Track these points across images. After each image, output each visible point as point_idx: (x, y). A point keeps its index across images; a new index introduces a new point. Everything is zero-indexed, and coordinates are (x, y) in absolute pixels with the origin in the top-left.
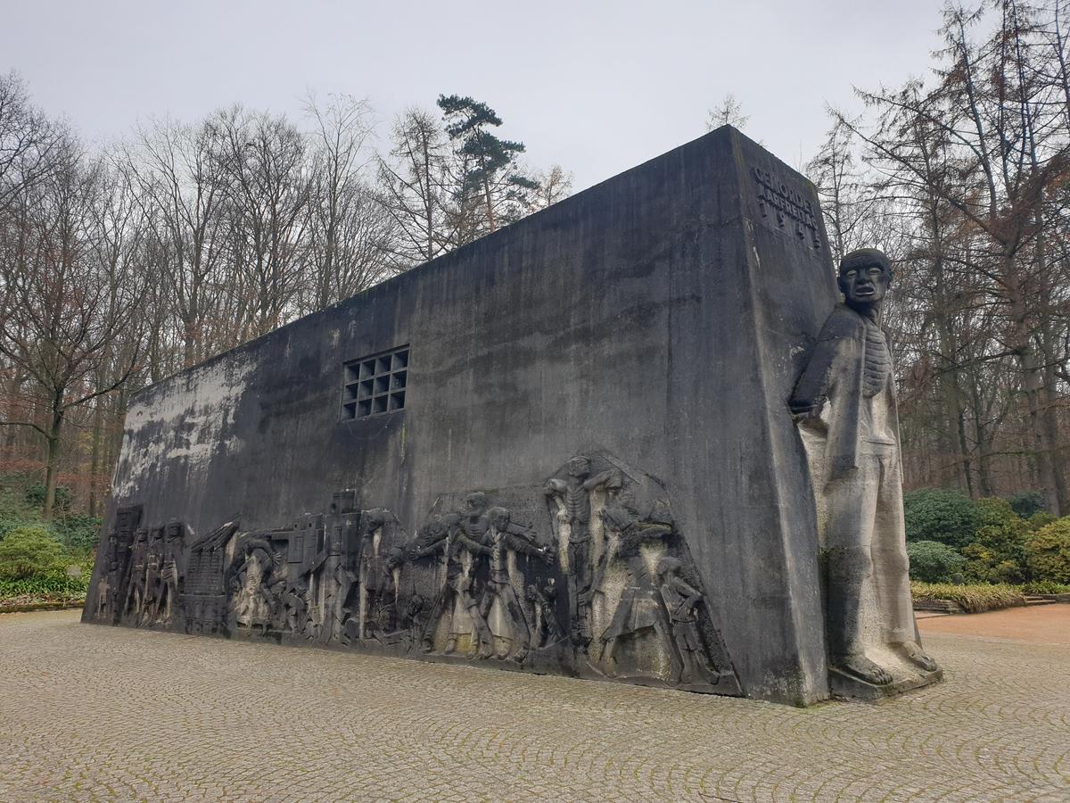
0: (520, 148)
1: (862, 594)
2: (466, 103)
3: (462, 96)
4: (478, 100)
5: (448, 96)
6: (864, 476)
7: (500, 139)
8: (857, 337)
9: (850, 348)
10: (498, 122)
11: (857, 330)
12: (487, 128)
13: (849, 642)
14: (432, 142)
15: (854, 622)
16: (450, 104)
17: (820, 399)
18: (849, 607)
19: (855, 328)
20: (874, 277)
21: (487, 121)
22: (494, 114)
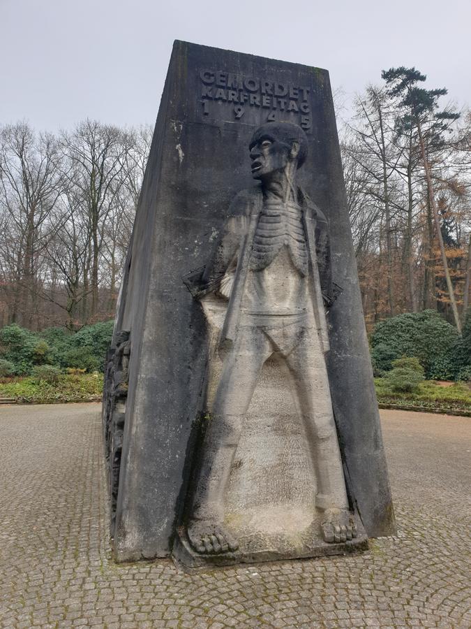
0: (443, 92)
1: (216, 461)
2: (401, 71)
3: (396, 68)
4: (408, 67)
5: (387, 70)
6: (239, 348)
7: (428, 89)
8: (248, 214)
9: (241, 225)
10: (423, 79)
11: (248, 206)
12: (419, 85)
13: (197, 507)
14: (384, 104)
15: (205, 488)
16: (389, 76)
17: (216, 277)
18: (203, 473)
19: (246, 204)
20: (266, 150)
21: (417, 80)
22: (419, 73)
